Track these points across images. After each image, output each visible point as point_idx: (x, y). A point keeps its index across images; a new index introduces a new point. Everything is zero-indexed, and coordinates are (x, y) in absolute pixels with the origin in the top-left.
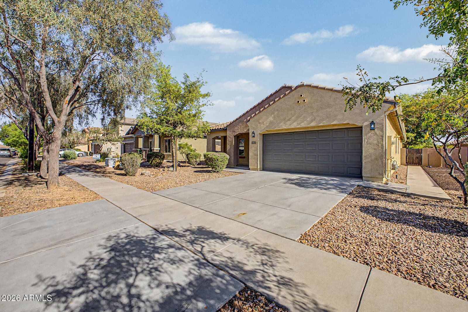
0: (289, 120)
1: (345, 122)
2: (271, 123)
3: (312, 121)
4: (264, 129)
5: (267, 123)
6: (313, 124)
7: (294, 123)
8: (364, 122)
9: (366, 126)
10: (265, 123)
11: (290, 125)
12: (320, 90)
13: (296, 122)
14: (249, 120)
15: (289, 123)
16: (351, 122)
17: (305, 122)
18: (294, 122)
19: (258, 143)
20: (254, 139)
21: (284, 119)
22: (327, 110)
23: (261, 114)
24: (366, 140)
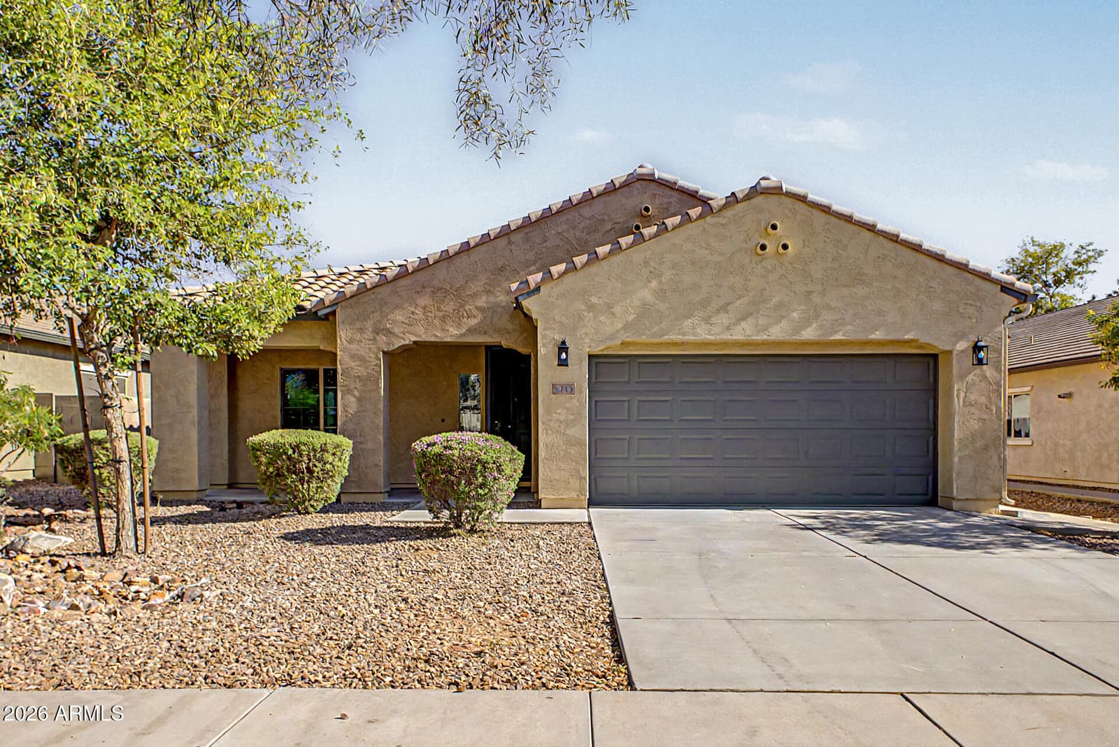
0: (724, 308)
1: (906, 337)
2: (645, 309)
3: (806, 323)
4: (611, 337)
5: (626, 311)
6: (809, 334)
7: (743, 324)
8: (957, 342)
9: (962, 351)
10: (617, 309)
11: (728, 328)
12: (834, 220)
13: (751, 320)
14: (538, 289)
15: (723, 319)
16: (924, 339)
17: (784, 323)
18: (743, 319)
19: (581, 392)
20: (563, 375)
21: (705, 303)
22: (854, 290)
23: (594, 269)
24: (962, 395)
